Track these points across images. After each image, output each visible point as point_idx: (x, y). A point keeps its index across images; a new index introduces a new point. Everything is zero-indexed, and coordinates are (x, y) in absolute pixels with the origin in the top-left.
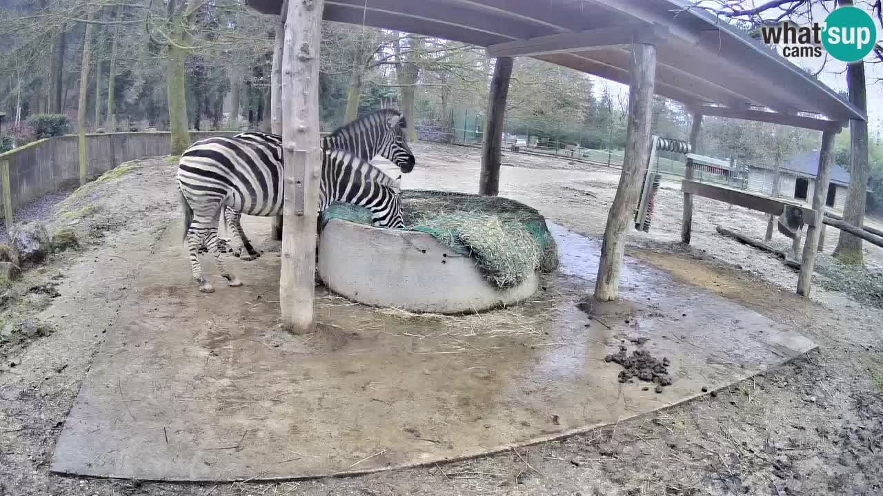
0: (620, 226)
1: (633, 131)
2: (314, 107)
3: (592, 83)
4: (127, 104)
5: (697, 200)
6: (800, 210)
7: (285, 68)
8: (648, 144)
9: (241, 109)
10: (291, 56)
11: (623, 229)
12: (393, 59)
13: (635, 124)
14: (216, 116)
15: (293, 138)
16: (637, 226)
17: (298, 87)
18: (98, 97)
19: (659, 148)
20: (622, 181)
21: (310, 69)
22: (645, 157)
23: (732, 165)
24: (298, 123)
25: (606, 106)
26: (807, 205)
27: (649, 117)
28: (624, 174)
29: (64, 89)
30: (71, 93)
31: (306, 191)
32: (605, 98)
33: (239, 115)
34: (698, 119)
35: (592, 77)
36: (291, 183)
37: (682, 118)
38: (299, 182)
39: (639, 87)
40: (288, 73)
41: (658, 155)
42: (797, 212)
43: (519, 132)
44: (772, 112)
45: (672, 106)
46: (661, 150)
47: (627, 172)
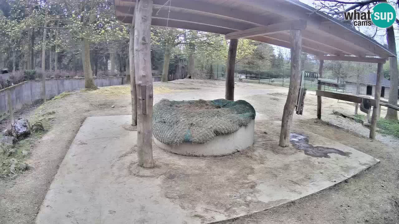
0: (289, 113)
1: (293, 70)
2: (149, 65)
3: (274, 48)
4: (64, 65)
5: (323, 99)
6: (370, 100)
7: (136, 47)
8: (300, 75)
9: (116, 67)
10: (138, 43)
11: (291, 114)
12: (184, 41)
13: (294, 67)
14: (105, 70)
15: (140, 80)
16: (297, 113)
17: (141, 56)
18: (50, 62)
19: (305, 77)
20: (290, 92)
21: (146, 48)
22: (299, 81)
23: (338, 82)
24: (142, 73)
25: (281, 59)
26: (372, 98)
27: (300, 62)
28: (290, 90)
29: (35, 58)
30: (38, 60)
31: (147, 104)
32: (279, 55)
33: (115, 69)
34: (322, 62)
35: (273, 46)
36: (140, 99)
37: (314, 61)
38: (144, 100)
39: (295, 49)
40: (137, 50)
41: (305, 80)
42: (368, 101)
43: (242, 72)
44: (355, 56)
45: (310, 56)
46: (306, 77)
47: (292, 88)
